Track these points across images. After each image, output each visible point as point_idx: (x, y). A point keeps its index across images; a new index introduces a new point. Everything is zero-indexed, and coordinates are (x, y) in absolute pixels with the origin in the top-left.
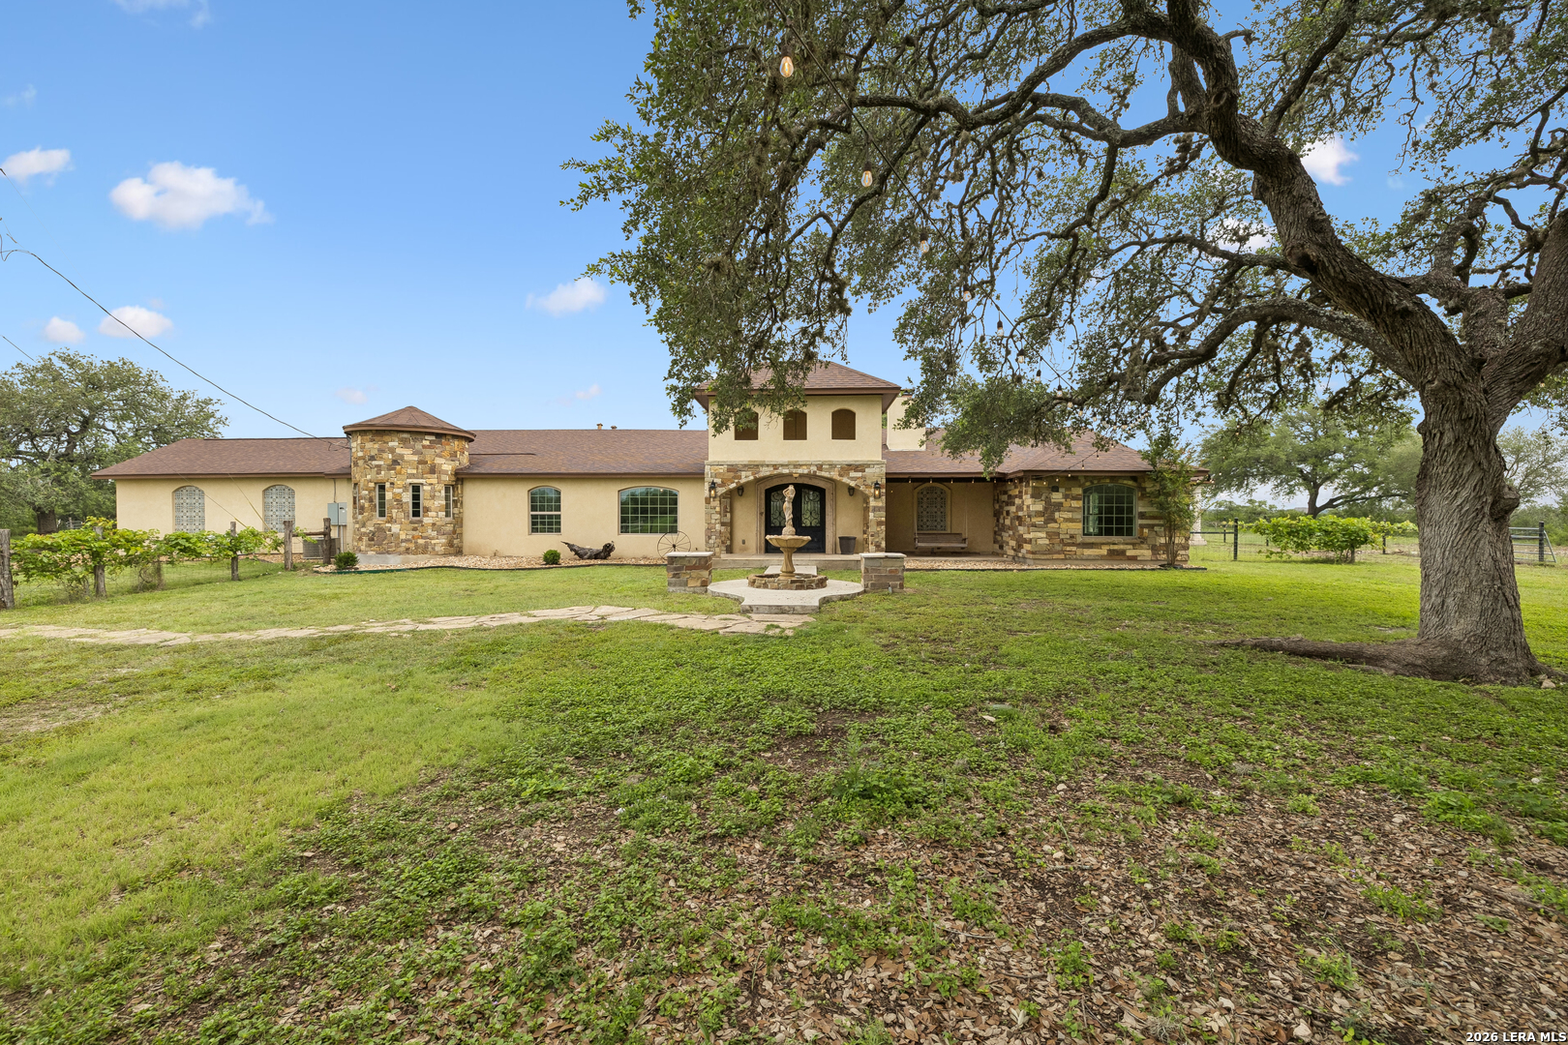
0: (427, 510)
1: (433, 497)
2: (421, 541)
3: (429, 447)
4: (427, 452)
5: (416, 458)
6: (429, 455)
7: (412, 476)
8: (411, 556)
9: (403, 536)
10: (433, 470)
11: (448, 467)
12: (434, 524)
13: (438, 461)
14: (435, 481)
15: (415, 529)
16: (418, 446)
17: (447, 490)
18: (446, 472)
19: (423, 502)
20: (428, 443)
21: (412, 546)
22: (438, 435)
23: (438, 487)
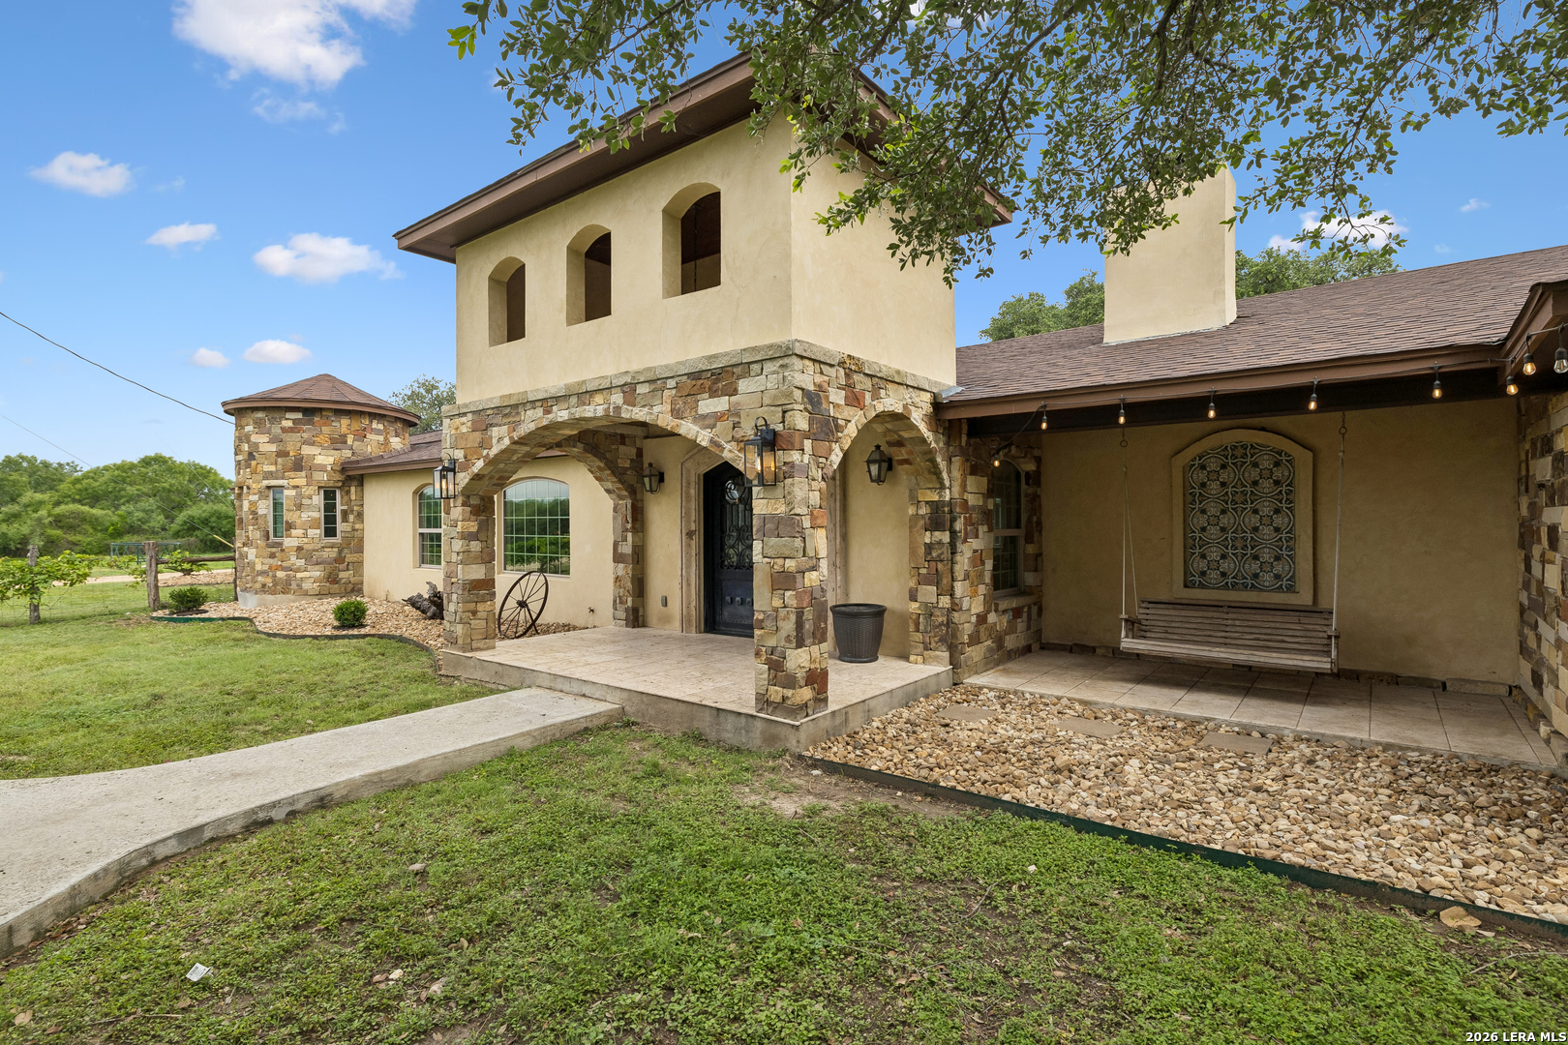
0: (290, 526)
1: (299, 507)
2: (280, 574)
3: (291, 430)
4: (286, 437)
5: (273, 448)
6: (292, 443)
7: (269, 475)
8: (270, 597)
9: (258, 567)
10: (298, 465)
11: (326, 459)
12: (299, 549)
13: (307, 450)
14: (302, 482)
15: (272, 556)
16: (276, 430)
17: (329, 495)
18: (322, 468)
19: (287, 516)
20: (289, 424)
21: (269, 581)
22: (307, 411)
23: (307, 491)
